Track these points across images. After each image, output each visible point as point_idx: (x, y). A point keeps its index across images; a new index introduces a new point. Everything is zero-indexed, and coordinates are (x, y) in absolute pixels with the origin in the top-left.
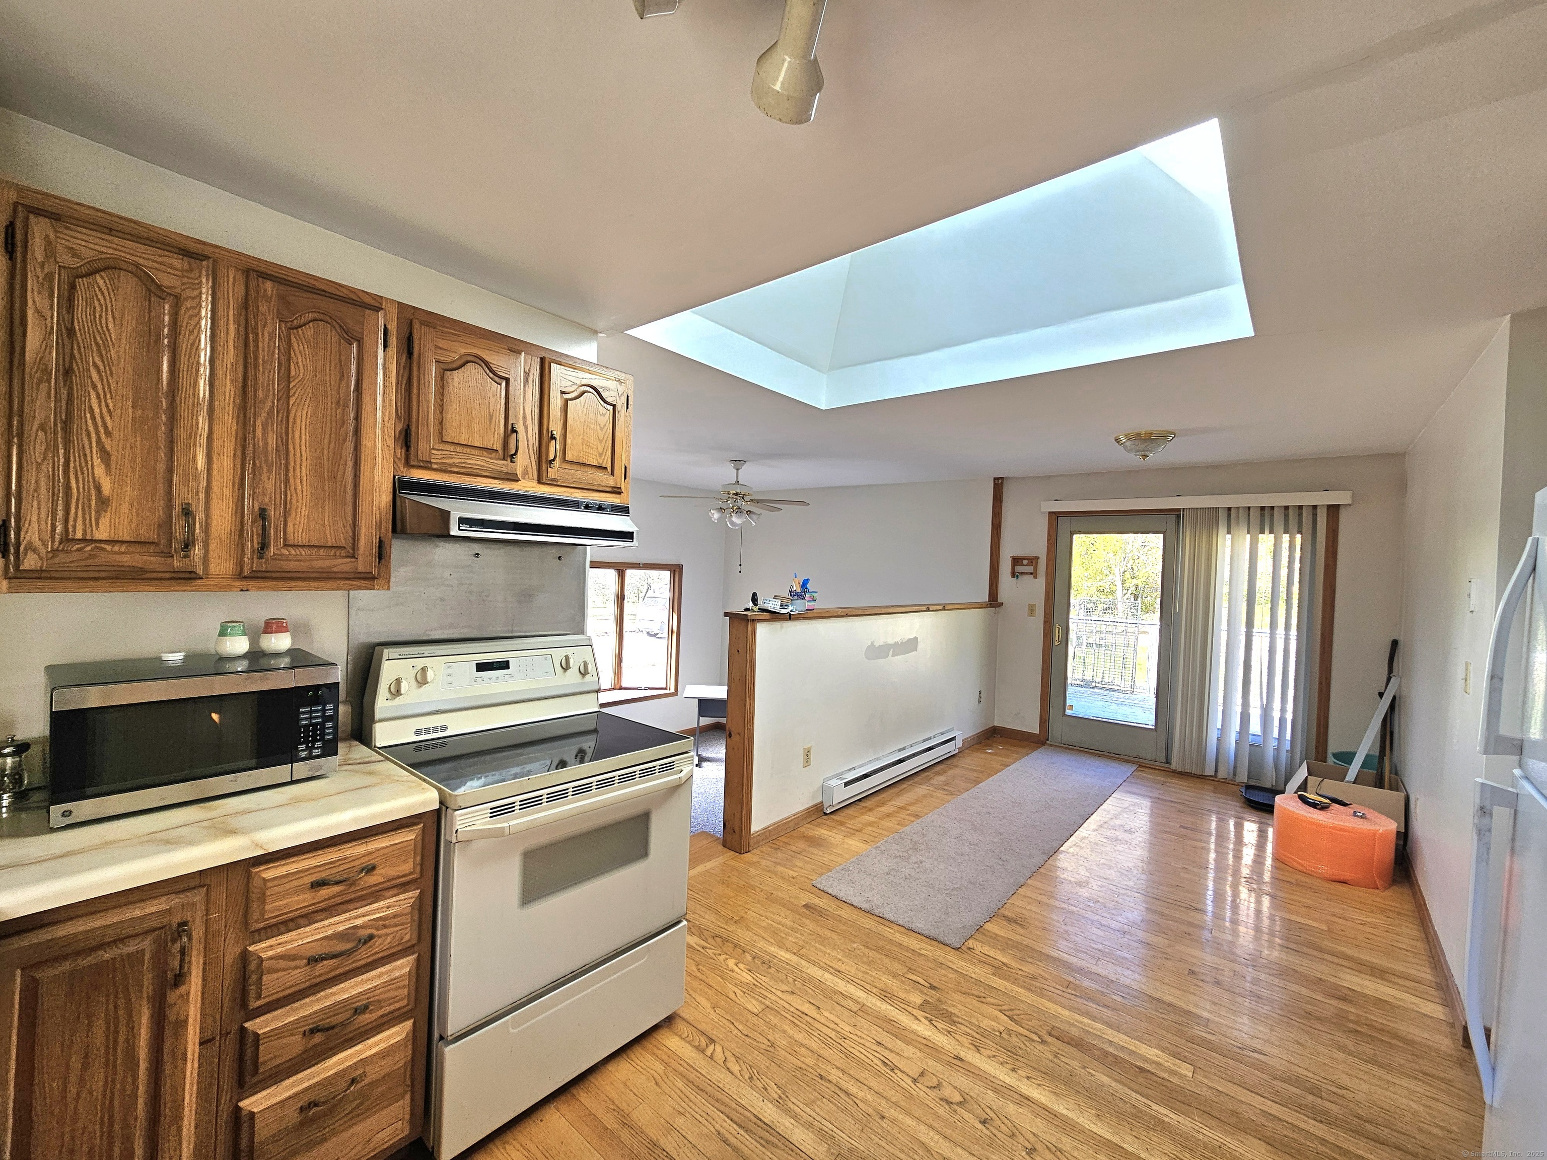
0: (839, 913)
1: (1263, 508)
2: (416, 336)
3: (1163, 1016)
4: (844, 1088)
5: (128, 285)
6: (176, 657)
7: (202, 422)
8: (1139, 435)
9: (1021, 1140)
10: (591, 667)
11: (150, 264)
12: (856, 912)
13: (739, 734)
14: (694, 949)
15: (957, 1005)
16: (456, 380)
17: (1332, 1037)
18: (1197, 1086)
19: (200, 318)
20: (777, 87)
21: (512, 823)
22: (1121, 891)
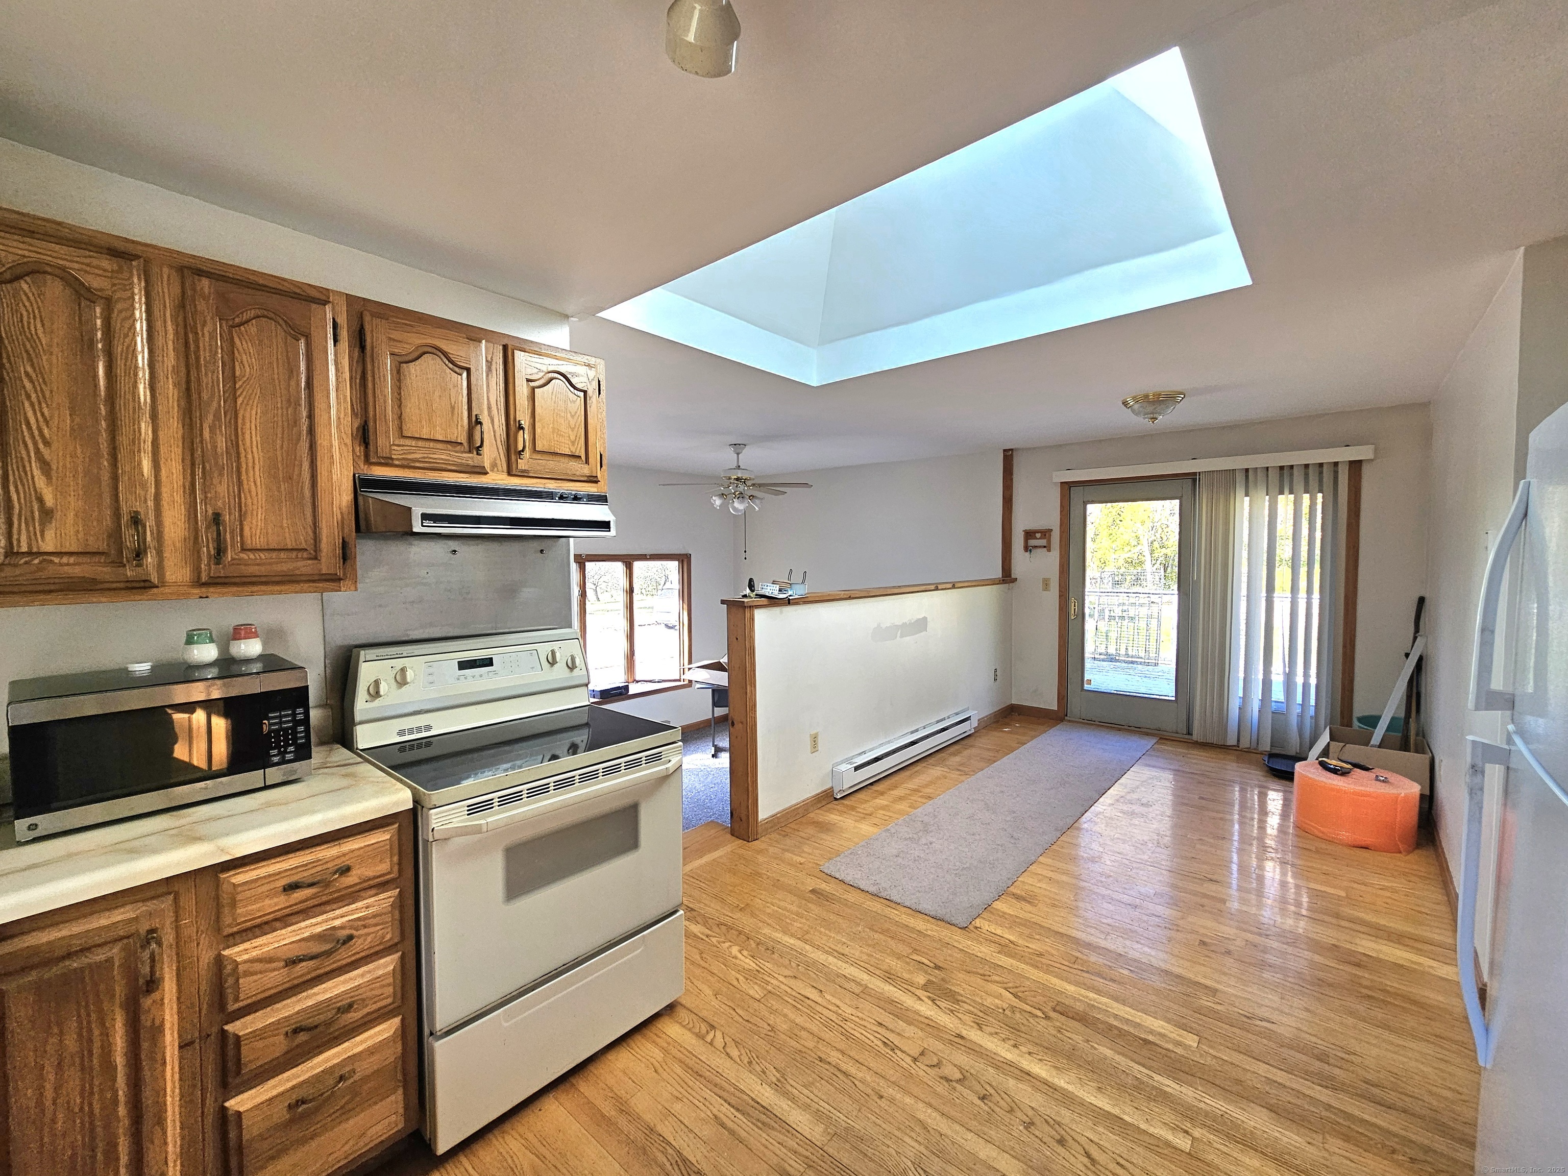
0: (845, 897)
1: (1282, 468)
2: (367, 327)
3: (1171, 987)
4: (843, 1069)
5: (55, 289)
6: (142, 668)
7: (146, 429)
8: (1147, 396)
9: (1019, 1114)
10: (578, 661)
11: (76, 266)
12: (863, 895)
13: (742, 723)
14: (699, 938)
15: (961, 984)
16: (413, 371)
17: (1343, 1003)
18: (1201, 1056)
19: (135, 320)
20: (691, 38)
21: (490, 820)
22: (1135, 865)
